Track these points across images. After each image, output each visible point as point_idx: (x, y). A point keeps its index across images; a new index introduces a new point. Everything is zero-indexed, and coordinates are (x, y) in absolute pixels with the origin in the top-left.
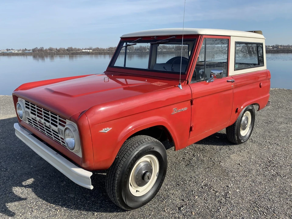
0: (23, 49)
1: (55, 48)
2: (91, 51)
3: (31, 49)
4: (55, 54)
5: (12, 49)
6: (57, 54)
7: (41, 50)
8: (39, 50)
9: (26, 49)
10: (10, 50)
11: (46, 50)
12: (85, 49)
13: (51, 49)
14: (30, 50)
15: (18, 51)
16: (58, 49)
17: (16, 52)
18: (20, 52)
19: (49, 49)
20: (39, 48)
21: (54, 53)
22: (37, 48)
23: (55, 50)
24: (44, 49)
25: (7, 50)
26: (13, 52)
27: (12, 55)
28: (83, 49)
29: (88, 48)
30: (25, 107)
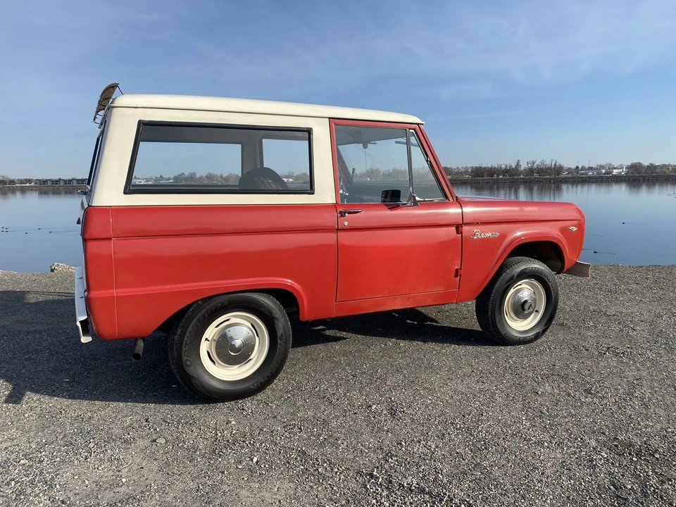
0: (156, 178)
1: (219, 174)
2: (291, 180)
3: (172, 176)
7: (191, 177)
8: (186, 179)
9: (161, 177)
11: (201, 178)
13: (210, 177)
14: (169, 179)
15: (147, 181)
16: (225, 176)
17: (143, 182)
18: (151, 183)
19: (207, 176)
20: (187, 174)
21: (216, 184)
22: (183, 174)
23: (219, 179)
24: (198, 176)
26: (137, 182)
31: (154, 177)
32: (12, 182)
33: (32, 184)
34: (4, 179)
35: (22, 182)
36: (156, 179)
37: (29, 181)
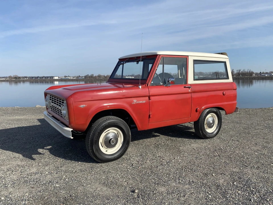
1: (103, 75)
2: (133, 77)
3: (84, 76)
4: (102, 81)
5: (69, 76)
6: (104, 80)
7: (92, 76)
8: (90, 77)
9: (79, 76)
10: (67, 77)
11: (95, 77)
12: (128, 76)
13: (99, 76)
14: (83, 77)
16: (105, 76)
17: (72, 78)
18: (75, 78)
19: (98, 76)
20: (90, 75)
21: (102, 79)
22: (88, 75)
23: (103, 77)
24: (94, 76)
25: (65, 77)
26: (69, 78)
27: (68, 81)
28: (126, 76)
29: (131, 74)
30: (49, 99)
31: (76, 76)
32: (20, 78)
33: (27, 79)
34: (16, 77)
35: (23, 78)
36: (77, 77)
37: (26, 77)
